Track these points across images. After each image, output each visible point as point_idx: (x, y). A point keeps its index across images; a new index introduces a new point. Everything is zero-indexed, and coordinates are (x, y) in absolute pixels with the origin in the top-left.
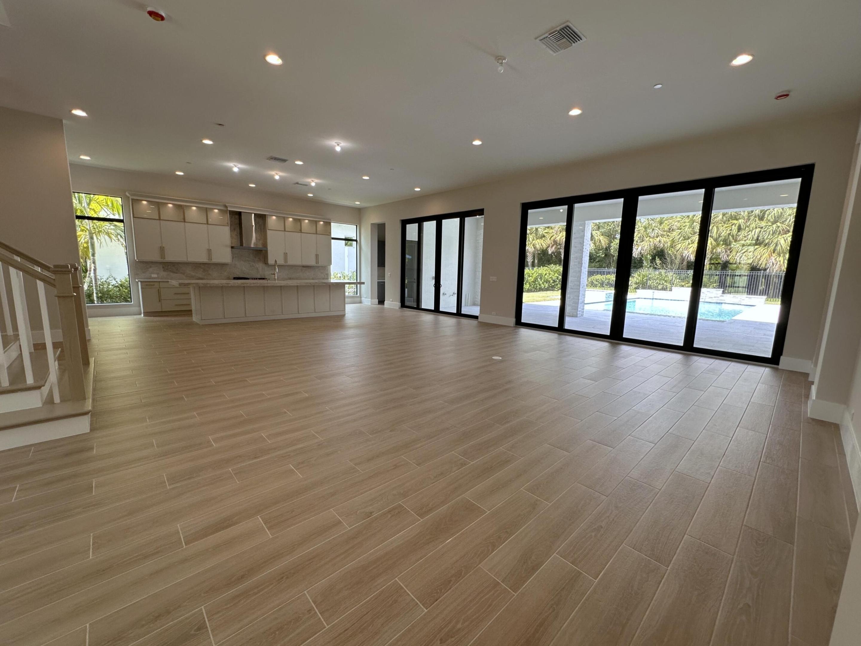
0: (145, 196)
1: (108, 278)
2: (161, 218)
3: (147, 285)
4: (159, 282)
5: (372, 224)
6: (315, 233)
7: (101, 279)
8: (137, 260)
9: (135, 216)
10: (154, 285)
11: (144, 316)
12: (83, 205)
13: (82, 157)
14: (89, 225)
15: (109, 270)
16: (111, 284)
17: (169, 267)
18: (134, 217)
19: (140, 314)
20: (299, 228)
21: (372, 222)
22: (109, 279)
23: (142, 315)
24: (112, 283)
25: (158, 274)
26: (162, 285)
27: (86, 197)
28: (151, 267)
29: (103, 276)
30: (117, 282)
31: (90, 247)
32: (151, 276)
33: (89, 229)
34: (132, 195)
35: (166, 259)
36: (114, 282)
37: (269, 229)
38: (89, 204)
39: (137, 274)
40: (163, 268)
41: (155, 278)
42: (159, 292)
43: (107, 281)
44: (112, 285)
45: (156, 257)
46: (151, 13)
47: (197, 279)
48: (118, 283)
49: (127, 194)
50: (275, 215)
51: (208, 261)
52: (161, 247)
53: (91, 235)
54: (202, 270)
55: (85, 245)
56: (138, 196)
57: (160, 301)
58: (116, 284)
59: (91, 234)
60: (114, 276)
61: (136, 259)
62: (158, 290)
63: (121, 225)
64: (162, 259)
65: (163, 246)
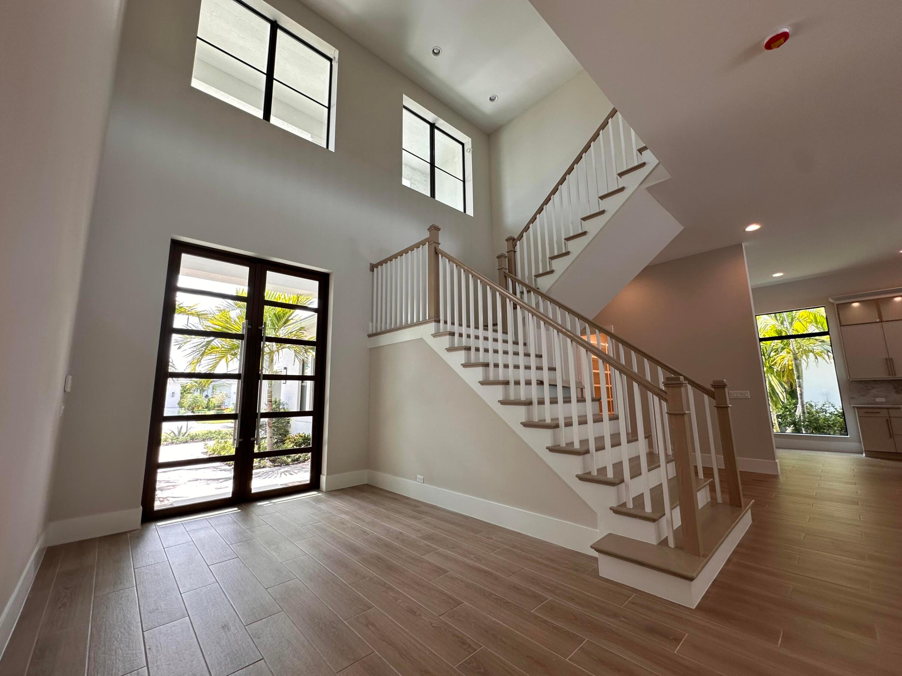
0: (855, 297)
1: (824, 405)
2: (884, 319)
3: (866, 412)
4: (888, 408)
7: (816, 406)
8: (851, 380)
9: (843, 324)
10: (878, 413)
11: (865, 456)
12: (785, 326)
13: (775, 275)
14: (793, 345)
15: (826, 395)
16: (828, 412)
18: (841, 326)
19: (862, 453)
22: (825, 406)
23: (864, 455)
24: (829, 410)
25: (886, 397)
26: (893, 413)
27: (787, 316)
28: (873, 388)
29: (818, 402)
30: (836, 409)
31: (794, 369)
32: (875, 400)
33: (792, 349)
34: (836, 300)
35: (897, 376)
36: (832, 410)
38: (791, 324)
39: (853, 398)
40: (894, 388)
41: (881, 403)
42: (888, 422)
43: (823, 408)
44: (830, 414)
45: (881, 374)
46: (769, 46)
48: (837, 411)
49: (831, 300)
52: (886, 359)
53: (795, 355)
55: (790, 368)
56: (844, 298)
57: (891, 437)
58: (834, 412)
60: (832, 402)
61: (849, 378)
62: (887, 420)
63: (826, 338)
64: (890, 375)
65: (890, 357)
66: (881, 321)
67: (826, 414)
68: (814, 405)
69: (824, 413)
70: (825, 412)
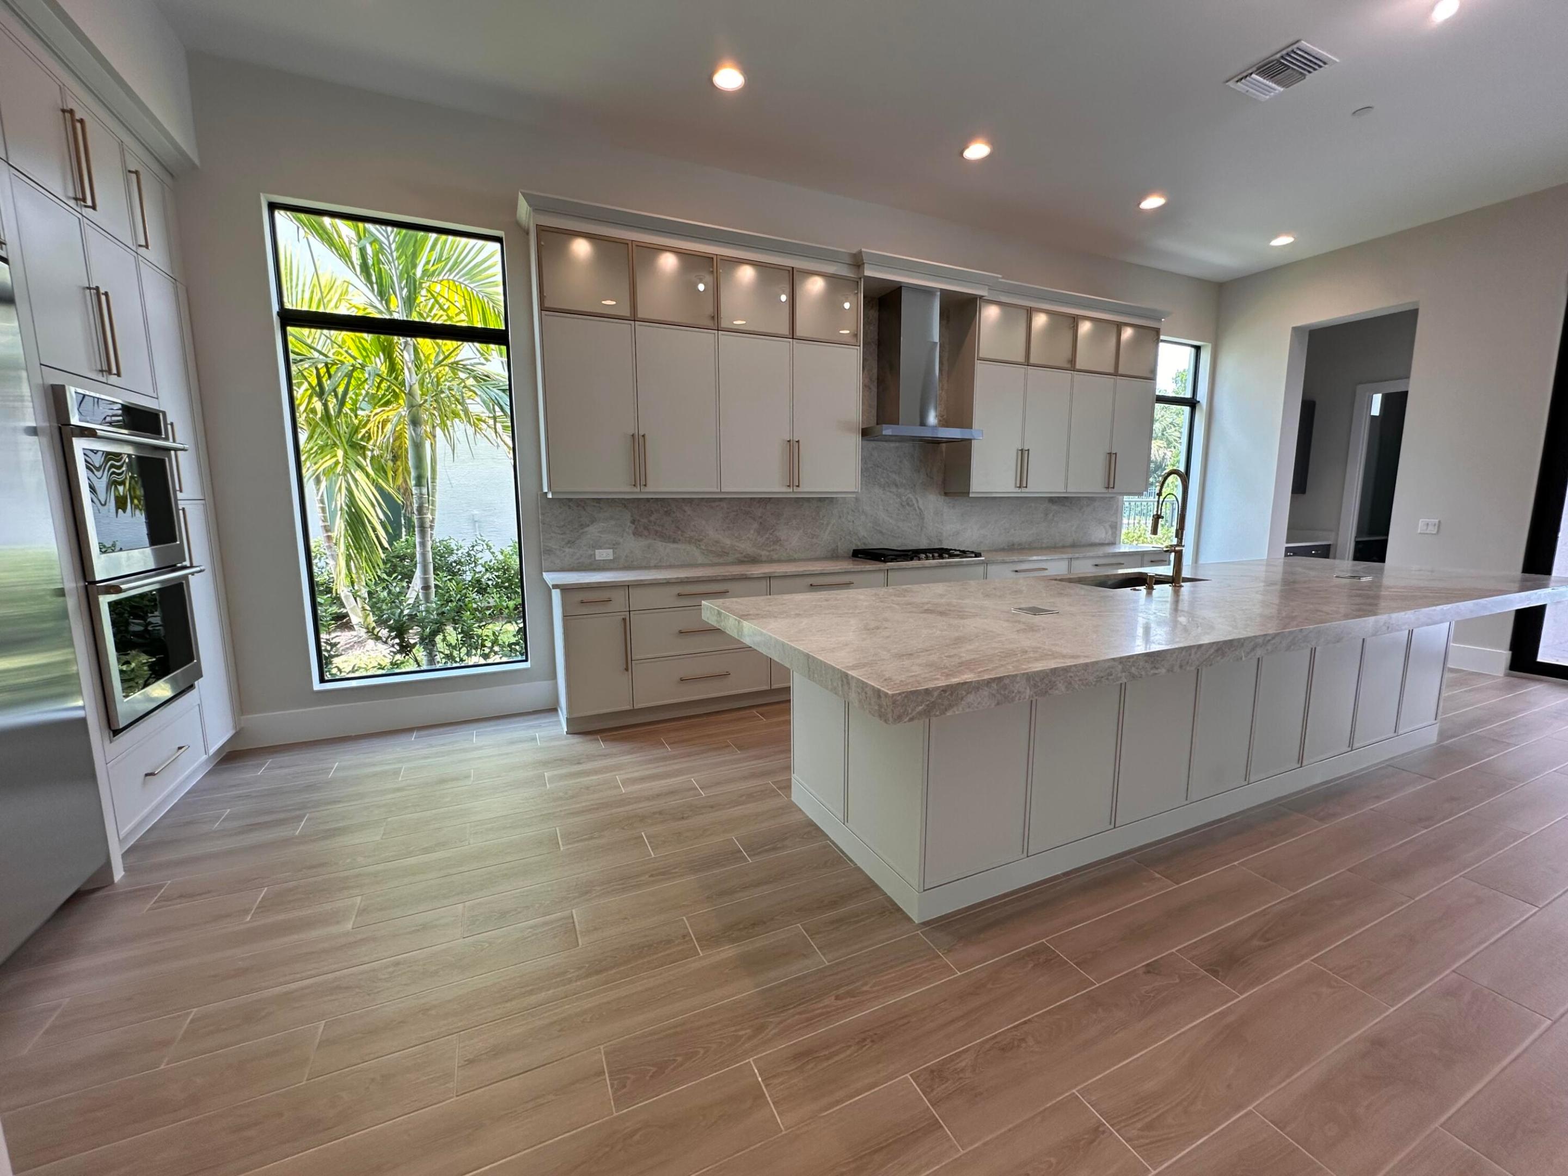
0: (584, 221)
1: (473, 546)
2: (640, 315)
3: (580, 601)
4: (625, 584)
5: (1295, 329)
6: (1112, 371)
7: (458, 550)
8: (550, 496)
9: (547, 305)
10: (609, 602)
11: (567, 732)
15: (476, 521)
16: (480, 561)
17: (652, 518)
18: (542, 308)
20: (1068, 354)
21: (1294, 326)
22: (475, 549)
23: (565, 726)
24: (482, 558)
25: (614, 546)
26: (635, 598)
28: (593, 521)
29: (464, 540)
30: (493, 553)
32: (593, 555)
34: (538, 209)
35: (650, 488)
36: (486, 557)
37: (981, 355)
39: (549, 551)
40: (633, 522)
41: (604, 564)
43: (472, 552)
44: (484, 565)
45: (615, 480)
47: (740, 562)
48: (495, 559)
50: (1004, 299)
51: (785, 489)
52: (633, 435)
54: (755, 525)
57: (627, 669)
58: (491, 561)
59: (412, 406)
60: (486, 539)
61: (546, 490)
62: (624, 620)
63: (498, 355)
64: (633, 485)
65: (641, 433)
66: (634, 318)
67: (475, 566)
68: (455, 548)
69: (473, 565)
70: (475, 563)
